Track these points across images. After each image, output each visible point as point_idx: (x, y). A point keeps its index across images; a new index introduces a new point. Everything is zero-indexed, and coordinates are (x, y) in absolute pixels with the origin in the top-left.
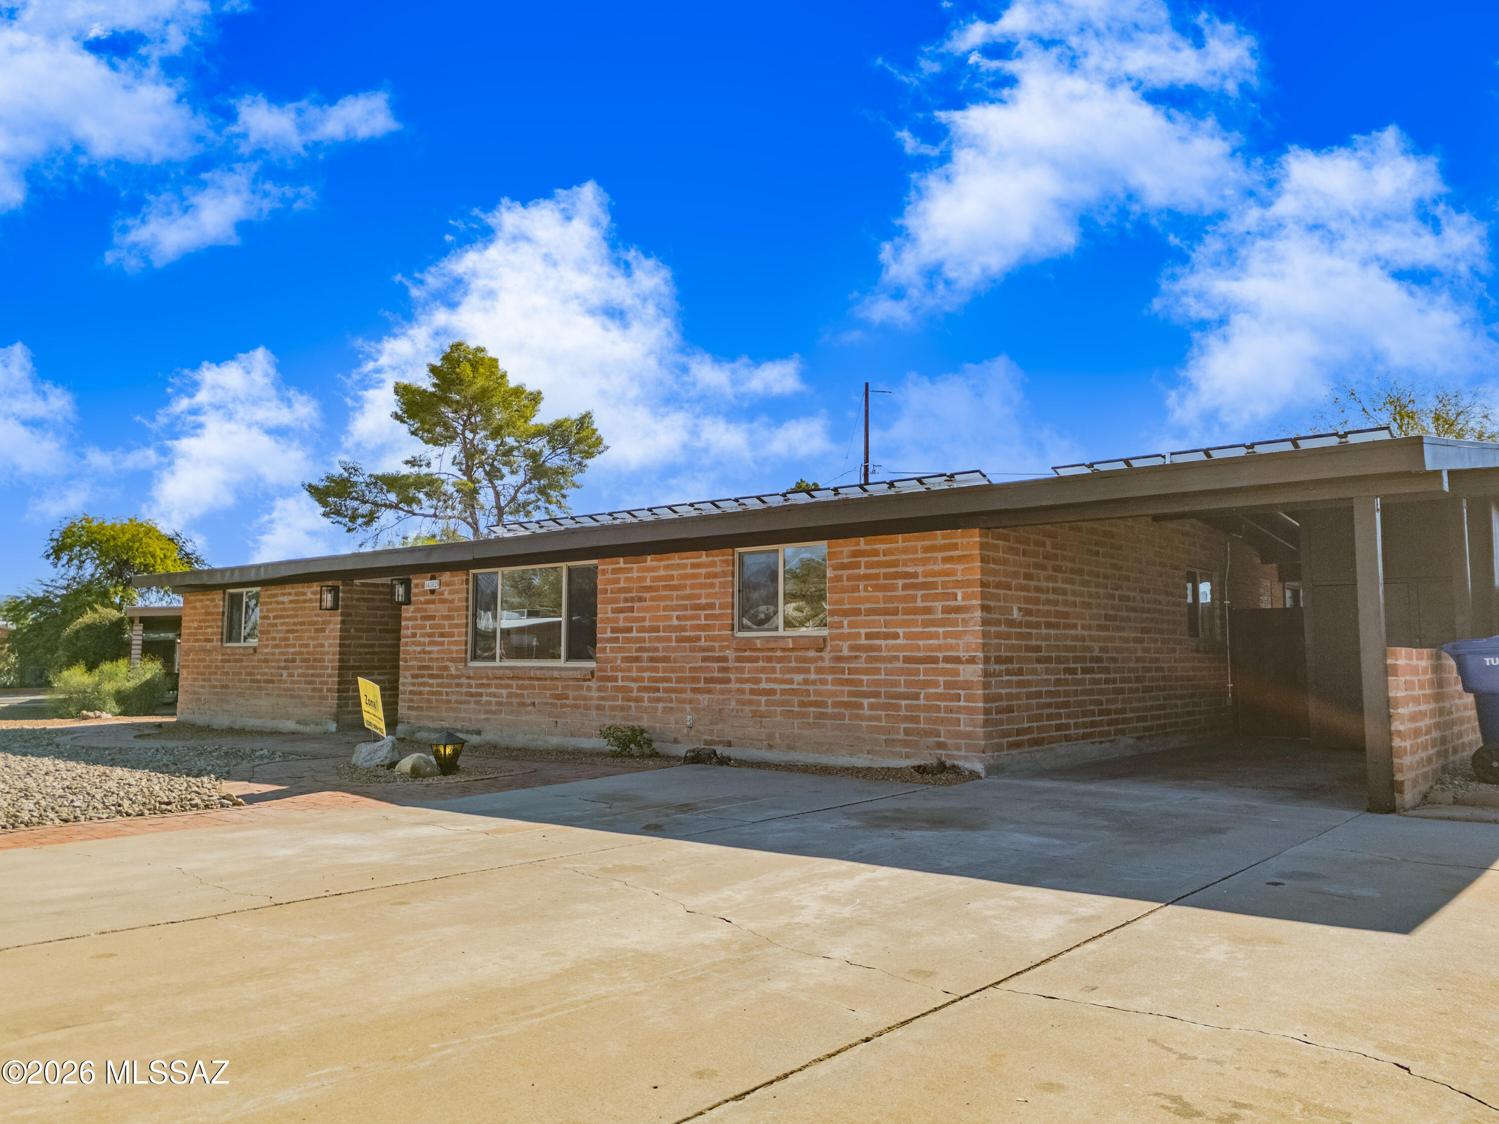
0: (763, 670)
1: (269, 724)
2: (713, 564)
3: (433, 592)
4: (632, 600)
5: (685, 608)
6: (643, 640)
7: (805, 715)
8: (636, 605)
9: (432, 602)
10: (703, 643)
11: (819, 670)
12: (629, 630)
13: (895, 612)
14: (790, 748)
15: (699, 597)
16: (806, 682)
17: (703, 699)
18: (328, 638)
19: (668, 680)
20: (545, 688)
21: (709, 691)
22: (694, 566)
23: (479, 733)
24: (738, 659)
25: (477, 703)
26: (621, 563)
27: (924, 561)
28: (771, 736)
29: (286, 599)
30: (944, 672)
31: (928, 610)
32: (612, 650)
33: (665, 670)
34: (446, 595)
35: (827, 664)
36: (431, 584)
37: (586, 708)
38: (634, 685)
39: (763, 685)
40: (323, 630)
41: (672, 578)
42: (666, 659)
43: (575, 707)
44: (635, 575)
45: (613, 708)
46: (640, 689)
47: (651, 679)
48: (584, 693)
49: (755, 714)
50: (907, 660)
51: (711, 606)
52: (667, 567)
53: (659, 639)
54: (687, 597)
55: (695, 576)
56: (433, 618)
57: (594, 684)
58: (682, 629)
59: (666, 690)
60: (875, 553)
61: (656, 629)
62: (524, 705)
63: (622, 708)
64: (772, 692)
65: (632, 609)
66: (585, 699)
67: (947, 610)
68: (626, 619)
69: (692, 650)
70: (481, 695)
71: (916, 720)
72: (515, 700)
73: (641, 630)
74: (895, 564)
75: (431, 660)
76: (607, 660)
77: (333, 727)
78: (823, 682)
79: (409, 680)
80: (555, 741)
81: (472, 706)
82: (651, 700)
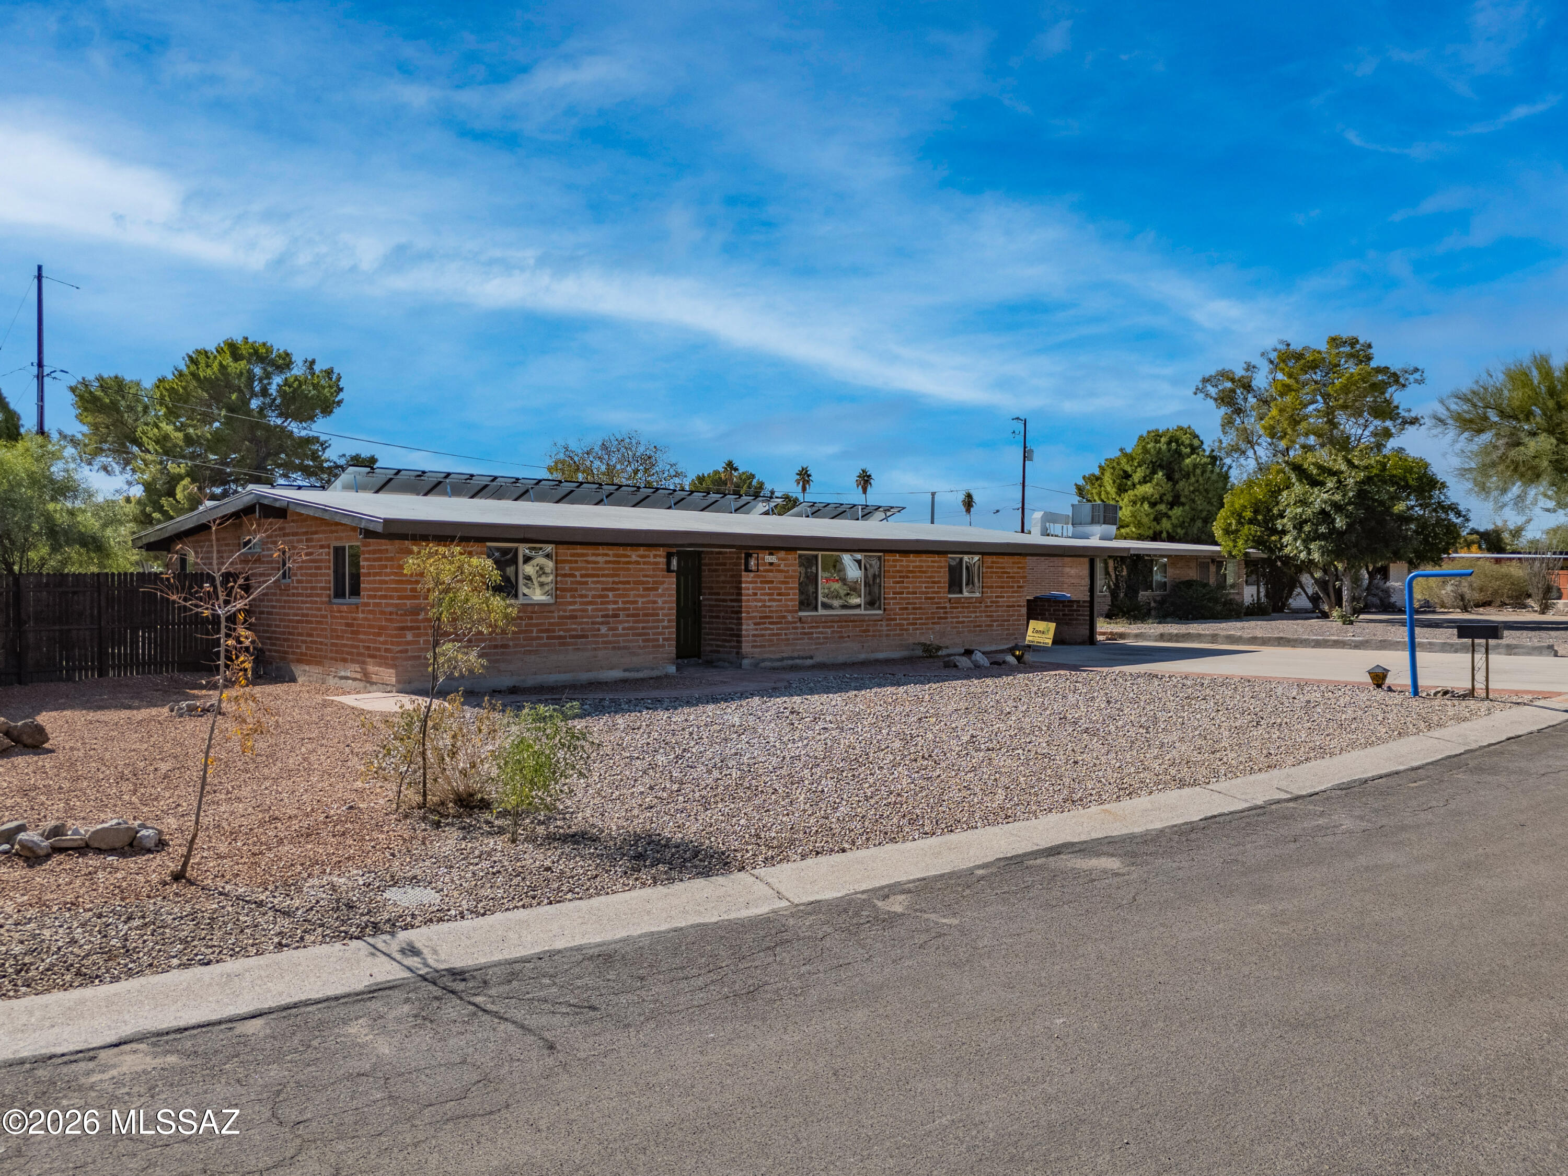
0: (960, 612)
2: (940, 562)
3: (771, 564)
4: (903, 577)
5: (928, 582)
6: (909, 598)
7: (975, 631)
8: (905, 580)
9: (771, 571)
10: (936, 600)
11: (981, 612)
12: (902, 593)
13: (1003, 587)
14: (971, 645)
15: (934, 577)
16: (976, 617)
17: (937, 627)
18: (661, 596)
19: (921, 619)
20: (856, 626)
21: (939, 623)
22: (932, 562)
23: (811, 658)
24: (951, 608)
25: (809, 639)
26: (897, 557)
27: (1012, 568)
28: (964, 642)
29: (599, 559)
30: (1017, 611)
31: (1013, 587)
32: (894, 604)
33: (920, 614)
34: (782, 567)
35: (983, 609)
36: (769, 559)
37: (880, 636)
38: (905, 622)
39: (961, 619)
40: (656, 589)
41: (922, 567)
42: (920, 608)
43: (874, 636)
44: (904, 563)
45: (895, 635)
46: (908, 624)
47: (914, 619)
48: (879, 628)
49: (959, 633)
50: (1008, 606)
51: (940, 582)
52: (920, 561)
53: (916, 598)
54: (930, 577)
55: (933, 567)
56: (772, 582)
57: (884, 623)
58: (928, 593)
59: (920, 624)
60: (998, 563)
61: (915, 593)
62: (843, 637)
63: (899, 635)
64: (964, 622)
65: (903, 582)
66: (880, 631)
67: (1018, 587)
68: (900, 588)
69: (932, 603)
70: (812, 633)
71: (1008, 629)
72: (837, 635)
73: (908, 593)
74: (1004, 568)
75: (771, 611)
76: (891, 610)
77: (672, 669)
78: (981, 616)
79: (752, 626)
80: (862, 656)
81: (806, 641)
82: (913, 629)
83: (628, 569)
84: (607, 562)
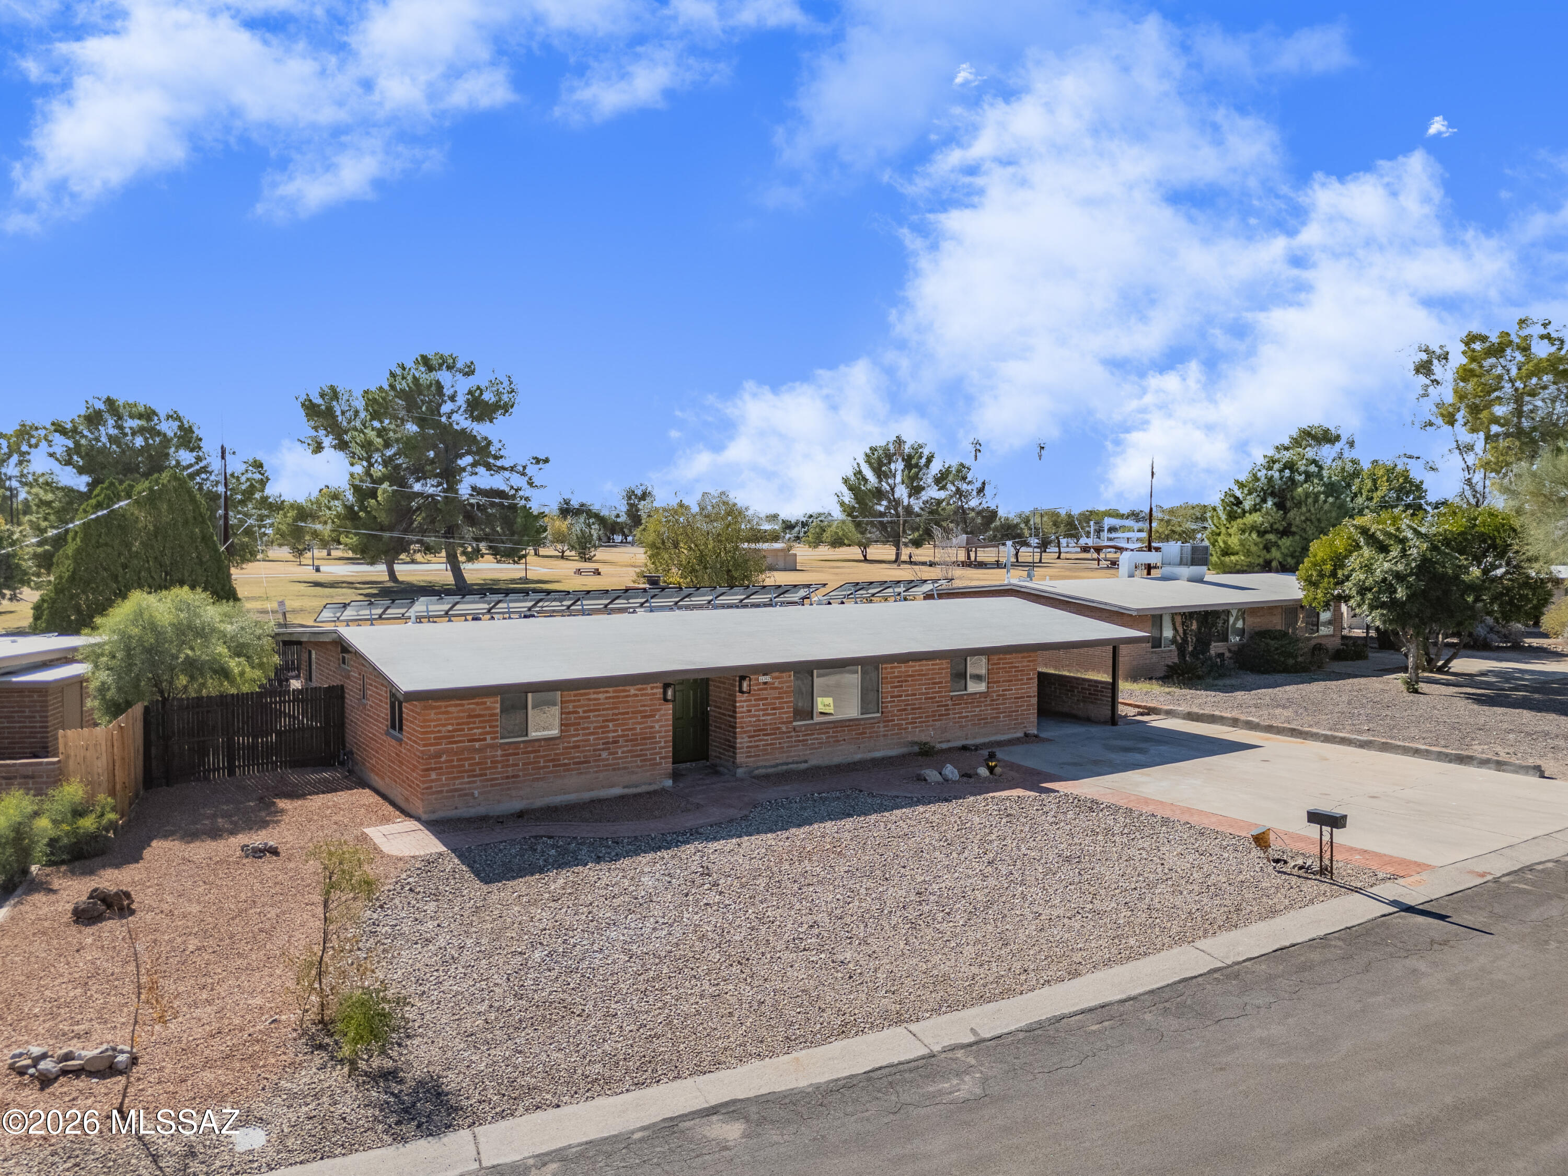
0: (964, 708)
1: (586, 796)
3: (765, 683)
4: (902, 681)
5: (928, 684)
6: (908, 700)
7: (980, 724)
9: (765, 689)
10: (937, 699)
12: (901, 696)
15: (935, 678)
16: (981, 711)
17: (938, 724)
19: (921, 717)
20: (851, 730)
21: (940, 720)
22: (933, 665)
23: (806, 762)
24: (953, 705)
25: (804, 745)
27: (1021, 662)
30: (1026, 701)
31: (1022, 680)
32: (891, 707)
33: (920, 713)
34: (776, 685)
35: (988, 702)
36: (762, 680)
37: (877, 737)
38: (903, 722)
39: (964, 714)
40: (654, 716)
41: (922, 670)
42: (919, 708)
43: (870, 737)
44: (903, 669)
45: (893, 735)
46: (907, 724)
47: (912, 718)
48: (875, 729)
49: (960, 726)
52: (920, 665)
53: (916, 699)
54: (929, 679)
55: (933, 669)
56: (766, 699)
57: (881, 725)
58: (928, 693)
59: (920, 722)
64: (967, 717)
65: (901, 686)
66: (877, 732)
67: (1028, 679)
68: (899, 691)
69: (933, 703)
70: (807, 740)
71: (1017, 719)
72: (832, 740)
73: (907, 695)
74: (1012, 663)
75: (766, 725)
76: (889, 712)
78: (987, 710)
79: (746, 739)
80: (859, 757)
81: (801, 747)
82: (912, 728)
83: (628, 702)
84: (607, 698)
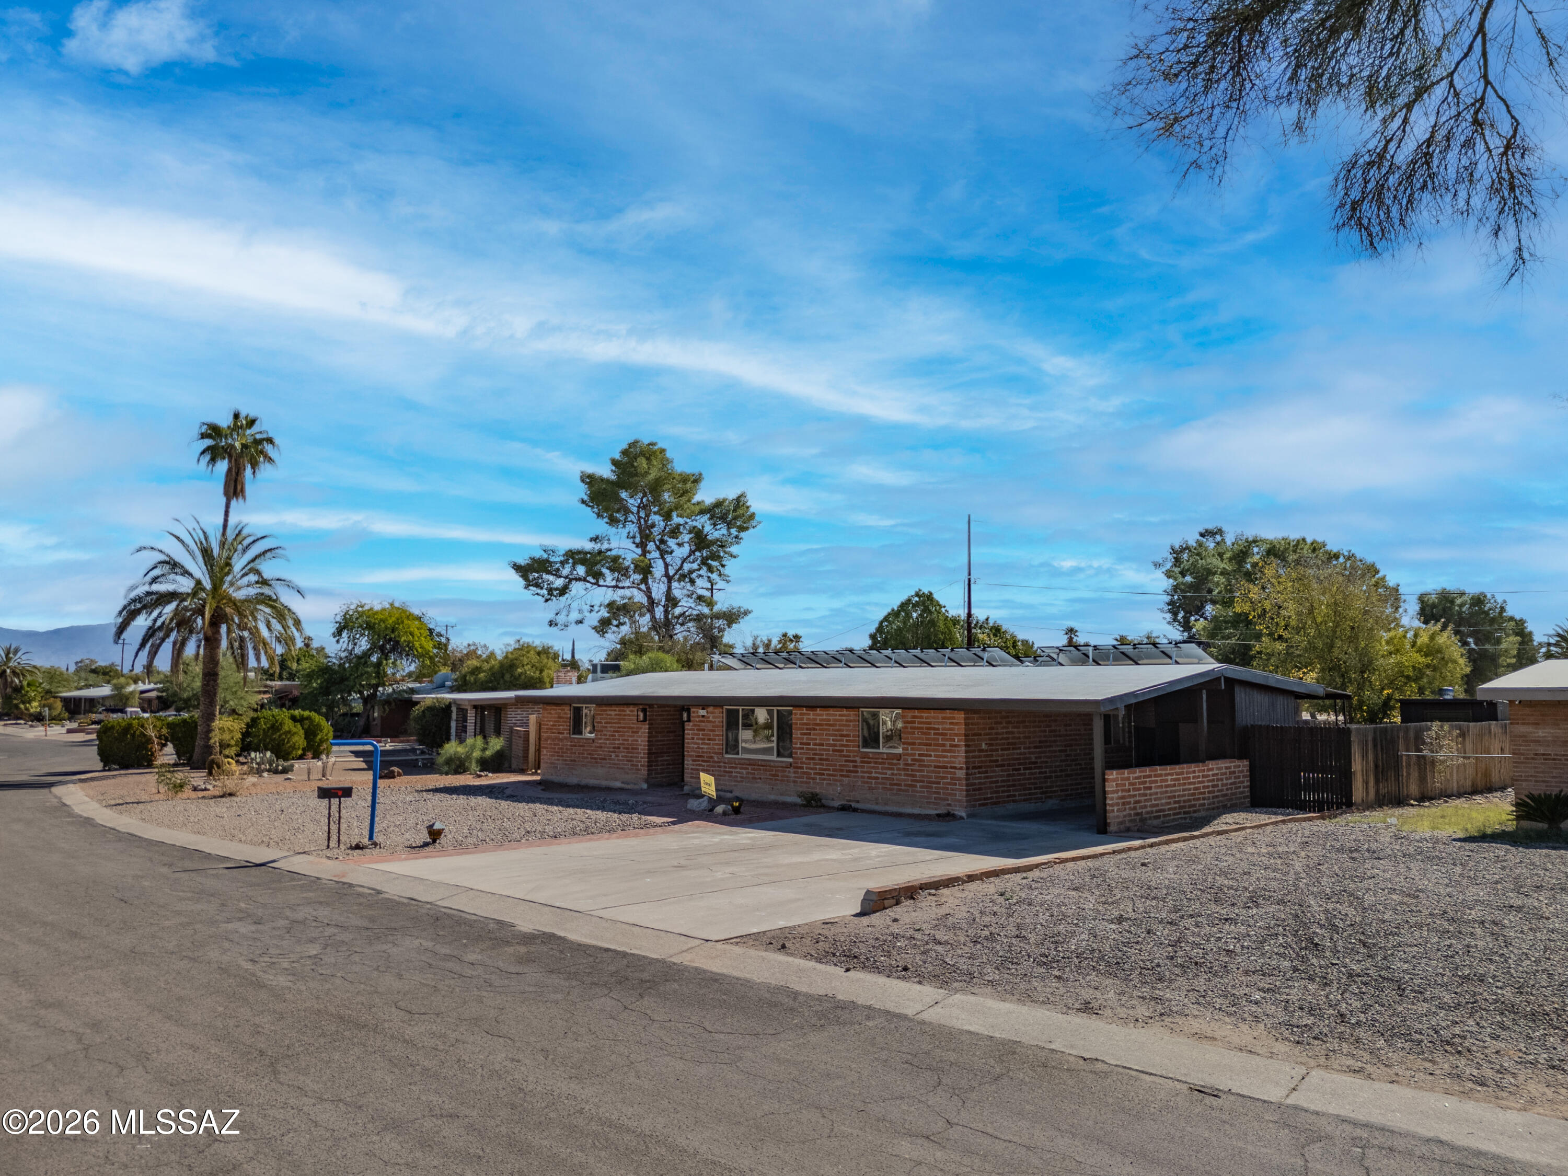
0: (873, 768)
1: (604, 783)
2: (849, 715)
3: (703, 716)
4: (810, 729)
6: (816, 749)
7: (892, 789)
8: (812, 732)
9: (703, 721)
10: (845, 753)
11: (898, 769)
12: (809, 744)
13: (930, 745)
14: (886, 804)
15: (842, 730)
16: (893, 774)
17: (846, 780)
18: (640, 737)
19: (829, 770)
20: (766, 770)
21: (848, 776)
22: (840, 715)
24: (862, 762)
25: (730, 776)
26: (804, 710)
27: (942, 723)
28: (877, 799)
29: (613, 713)
30: (951, 773)
31: (944, 745)
32: (801, 753)
33: (827, 765)
34: (711, 719)
35: (901, 766)
36: (702, 712)
37: (788, 781)
38: (812, 772)
39: (873, 775)
40: (637, 732)
41: (829, 720)
42: (827, 760)
43: (782, 781)
44: (811, 717)
45: (802, 782)
46: (815, 774)
48: (786, 774)
49: (870, 788)
50: (936, 767)
51: (848, 736)
52: (827, 715)
53: (824, 750)
54: (838, 730)
55: (842, 720)
56: (704, 730)
57: (792, 770)
58: (835, 745)
59: (828, 775)
60: (922, 717)
61: (823, 745)
62: (755, 778)
63: (806, 783)
64: (877, 778)
66: (788, 777)
67: (951, 746)
68: (807, 739)
70: (733, 772)
71: (938, 793)
72: (751, 776)
73: (815, 744)
74: (930, 723)
75: (704, 752)
76: (798, 758)
77: (645, 786)
78: (900, 775)
79: (691, 762)
80: (772, 797)
81: (727, 778)
82: (820, 779)
83: (625, 719)
84: (615, 715)
